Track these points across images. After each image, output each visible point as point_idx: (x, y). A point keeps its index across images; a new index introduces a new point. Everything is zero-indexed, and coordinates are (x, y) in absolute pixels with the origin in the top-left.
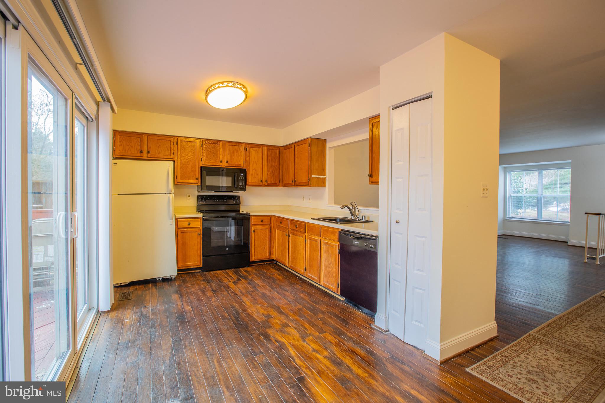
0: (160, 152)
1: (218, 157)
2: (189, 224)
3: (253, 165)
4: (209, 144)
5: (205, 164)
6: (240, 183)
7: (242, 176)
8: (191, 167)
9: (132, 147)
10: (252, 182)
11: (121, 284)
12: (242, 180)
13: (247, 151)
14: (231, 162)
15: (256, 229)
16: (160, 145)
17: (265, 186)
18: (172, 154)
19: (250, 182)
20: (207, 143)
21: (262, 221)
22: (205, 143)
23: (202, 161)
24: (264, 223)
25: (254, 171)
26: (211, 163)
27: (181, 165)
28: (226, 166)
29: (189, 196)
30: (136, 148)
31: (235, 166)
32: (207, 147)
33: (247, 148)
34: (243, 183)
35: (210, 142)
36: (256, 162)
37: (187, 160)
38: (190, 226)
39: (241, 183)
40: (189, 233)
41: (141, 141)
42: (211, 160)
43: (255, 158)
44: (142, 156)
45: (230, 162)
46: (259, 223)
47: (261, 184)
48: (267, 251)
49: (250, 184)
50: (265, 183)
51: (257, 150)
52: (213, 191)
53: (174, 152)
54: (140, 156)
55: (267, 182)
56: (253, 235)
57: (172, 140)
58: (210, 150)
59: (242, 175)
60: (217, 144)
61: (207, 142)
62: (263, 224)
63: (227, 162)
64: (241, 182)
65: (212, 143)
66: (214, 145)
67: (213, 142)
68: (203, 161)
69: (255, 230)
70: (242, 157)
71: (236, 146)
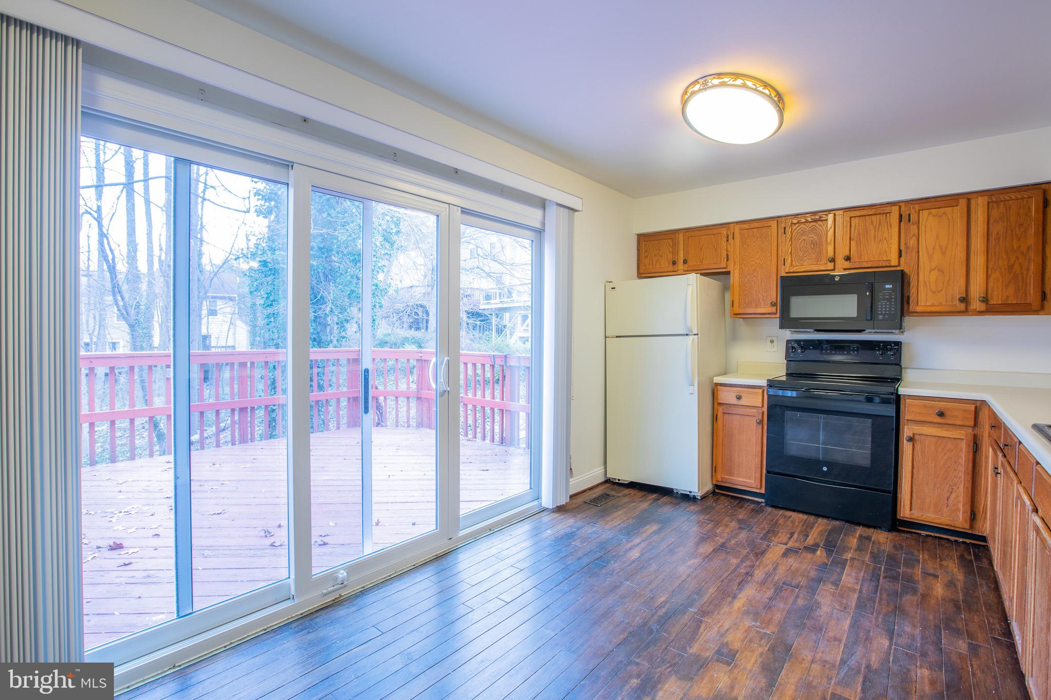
0: (703, 258)
1: (824, 251)
2: (739, 398)
3: (930, 257)
4: (802, 226)
5: (791, 271)
6: (882, 308)
7: (889, 289)
8: (760, 281)
9: (662, 256)
10: (928, 304)
11: (619, 480)
12: (889, 300)
13: (909, 221)
14: (860, 256)
15: (920, 435)
16: (702, 246)
17: (981, 313)
18: (724, 259)
19: (922, 302)
20: (795, 224)
21: (941, 414)
22: (792, 223)
23: (784, 265)
24: (950, 422)
25: (935, 274)
26: (807, 266)
27: (740, 278)
28: (845, 269)
29: (772, 342)
30: (667, 258)
31: (870, 265)
32: (795, 231)
33: (909, 215)
34: (890, 308)
35: (803, 220)
36: (941, 248)
37: (753, 268)
38: (742, 402)
39: (886, 308)
40: (738, 417)
41: (675, 245)
42: (805, 259)
43: (937, 236)
44: (675, 270)
45: (854, 257)
46: (931, 419)
47: (962, 307)
48: (961, 506)
49: (919, 309)
50: (976, 305)
51: (945, 213)
52: (811, 330)
53: (728, 255)
54: (672, 270)
55: (985, 300)
56: (906, 448)
57: (724, 232)
58: (804, 237)
59: (887, 286)
60: (822, 221)
61: (795, 221)
62: (947, 424)
63: (848, 259)
64: (886, 305)
65: (807, 221)
66: (813, 224)
67: (809, 219)
68: (786, 264)
69: (916, 437)
70: (892, 242)
71: (874, 215)
